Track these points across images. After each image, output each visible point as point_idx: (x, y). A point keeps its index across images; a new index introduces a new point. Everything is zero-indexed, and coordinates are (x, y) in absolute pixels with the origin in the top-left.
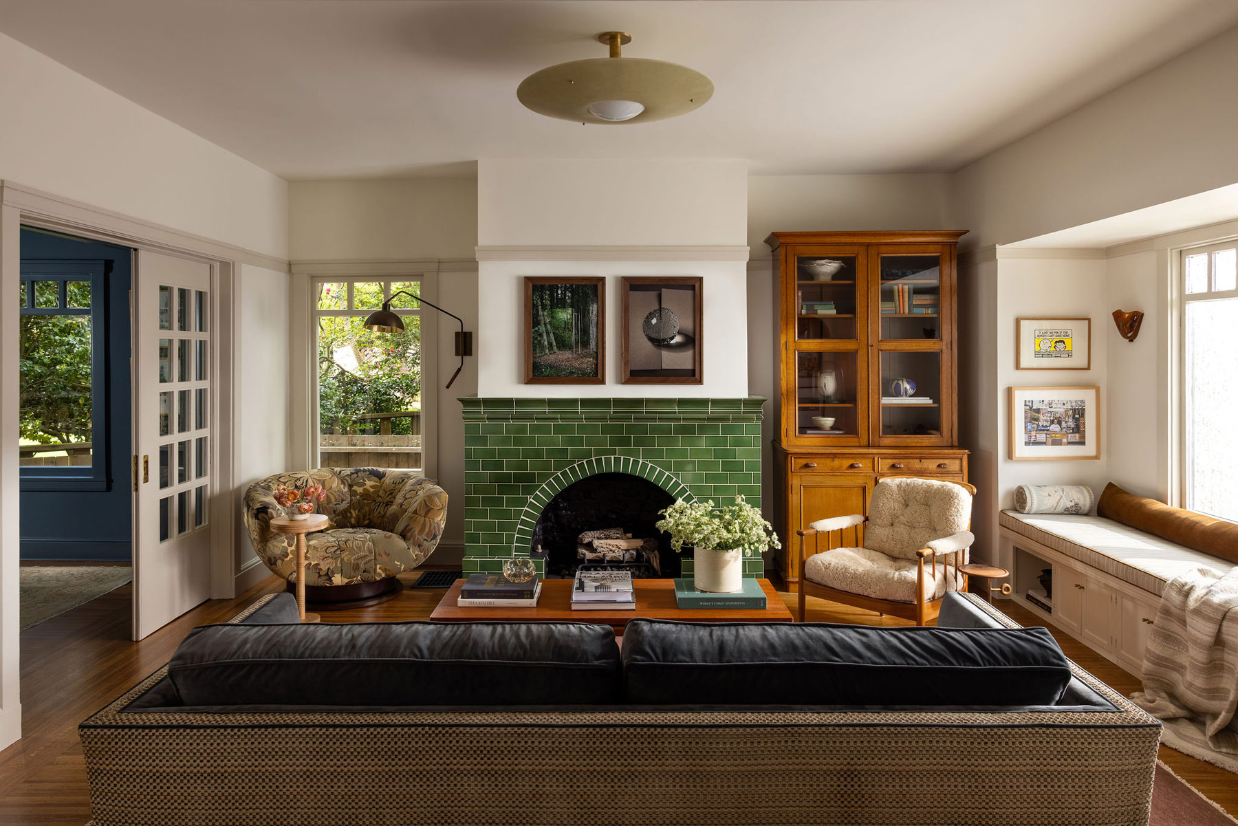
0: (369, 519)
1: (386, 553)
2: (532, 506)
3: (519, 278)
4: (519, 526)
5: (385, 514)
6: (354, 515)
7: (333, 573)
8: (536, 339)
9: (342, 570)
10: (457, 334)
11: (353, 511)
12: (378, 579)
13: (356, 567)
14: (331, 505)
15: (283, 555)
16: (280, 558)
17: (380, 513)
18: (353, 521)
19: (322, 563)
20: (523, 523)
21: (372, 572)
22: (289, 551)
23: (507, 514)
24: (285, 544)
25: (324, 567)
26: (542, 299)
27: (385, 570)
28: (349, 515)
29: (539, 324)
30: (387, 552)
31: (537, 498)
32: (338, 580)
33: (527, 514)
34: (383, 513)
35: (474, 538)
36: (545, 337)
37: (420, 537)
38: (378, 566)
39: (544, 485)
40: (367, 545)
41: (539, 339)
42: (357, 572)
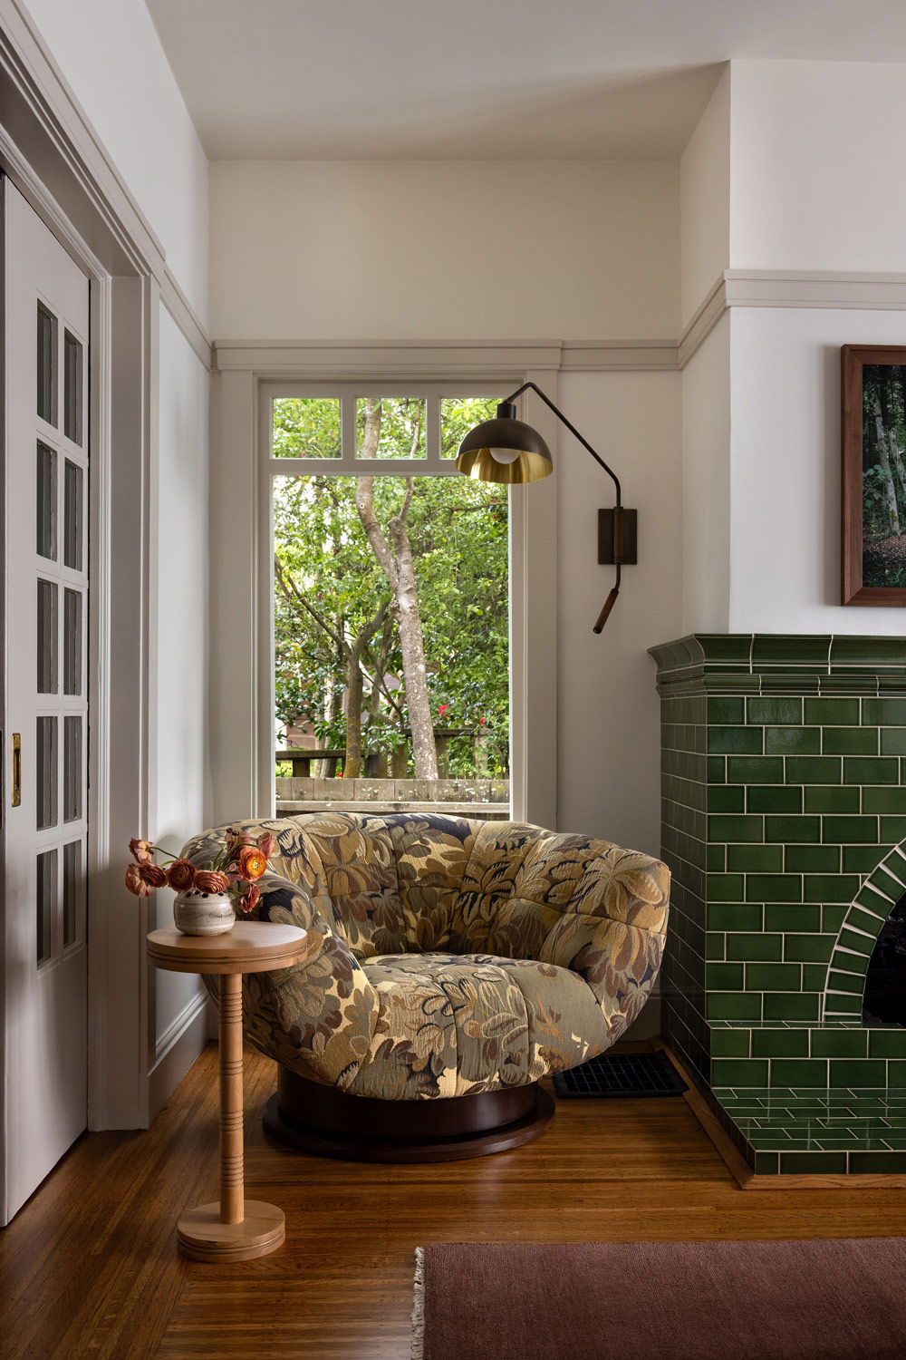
0: (449, 932)
1: (552, 1013)
2: (867, 898)
3: (827, 349)
4: (836, 948)
5: (493, 921)
6: (413, 923)
7: (441, 1065)
8: (869, 496)
9: (459, 1059)
10: (603, 514)
11: (409, 914)
12: (533, 1078)
13: (491, 1050)
14: (360, 898)
15: (328, 1020)
16: (321, 1028)
17: (479, 916)
18: (412, 936)
19: (415, 1039)
20: (847, 939)
21: (524, 1061)
22: (342, 1010)
23: (807, 919)
24: (333, 991)
25: (421, 1051)
26: (884, 401)
27: (550, 1057)
28: (401, 922)
29: (878, 461)
30: (556, 1011)
31: (879, 879)
32: (451, 1084)
33: (856, 918)
34: (488, 918)
35: (729, 978)
36: (891, 493)
37: (621, 974)
38: (537, 1047)
39: (897, 849)
40: (509, 994)
41: (877, 496)
42: (492, 1062)
